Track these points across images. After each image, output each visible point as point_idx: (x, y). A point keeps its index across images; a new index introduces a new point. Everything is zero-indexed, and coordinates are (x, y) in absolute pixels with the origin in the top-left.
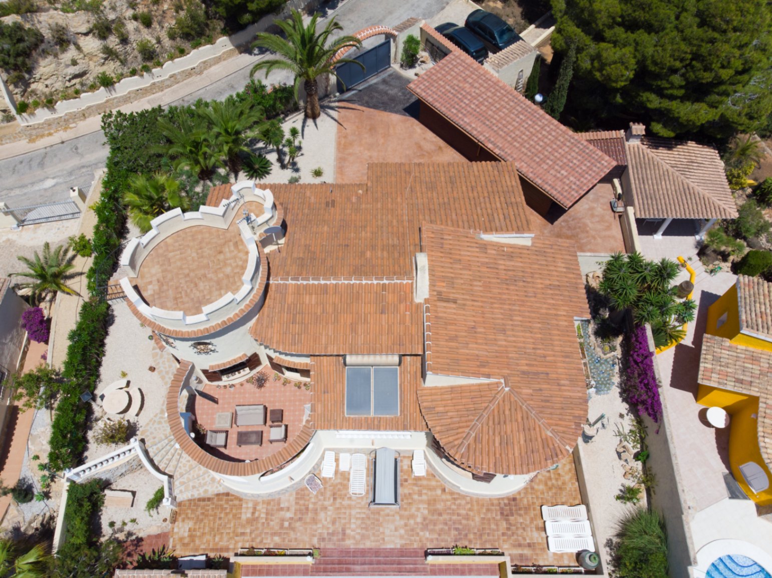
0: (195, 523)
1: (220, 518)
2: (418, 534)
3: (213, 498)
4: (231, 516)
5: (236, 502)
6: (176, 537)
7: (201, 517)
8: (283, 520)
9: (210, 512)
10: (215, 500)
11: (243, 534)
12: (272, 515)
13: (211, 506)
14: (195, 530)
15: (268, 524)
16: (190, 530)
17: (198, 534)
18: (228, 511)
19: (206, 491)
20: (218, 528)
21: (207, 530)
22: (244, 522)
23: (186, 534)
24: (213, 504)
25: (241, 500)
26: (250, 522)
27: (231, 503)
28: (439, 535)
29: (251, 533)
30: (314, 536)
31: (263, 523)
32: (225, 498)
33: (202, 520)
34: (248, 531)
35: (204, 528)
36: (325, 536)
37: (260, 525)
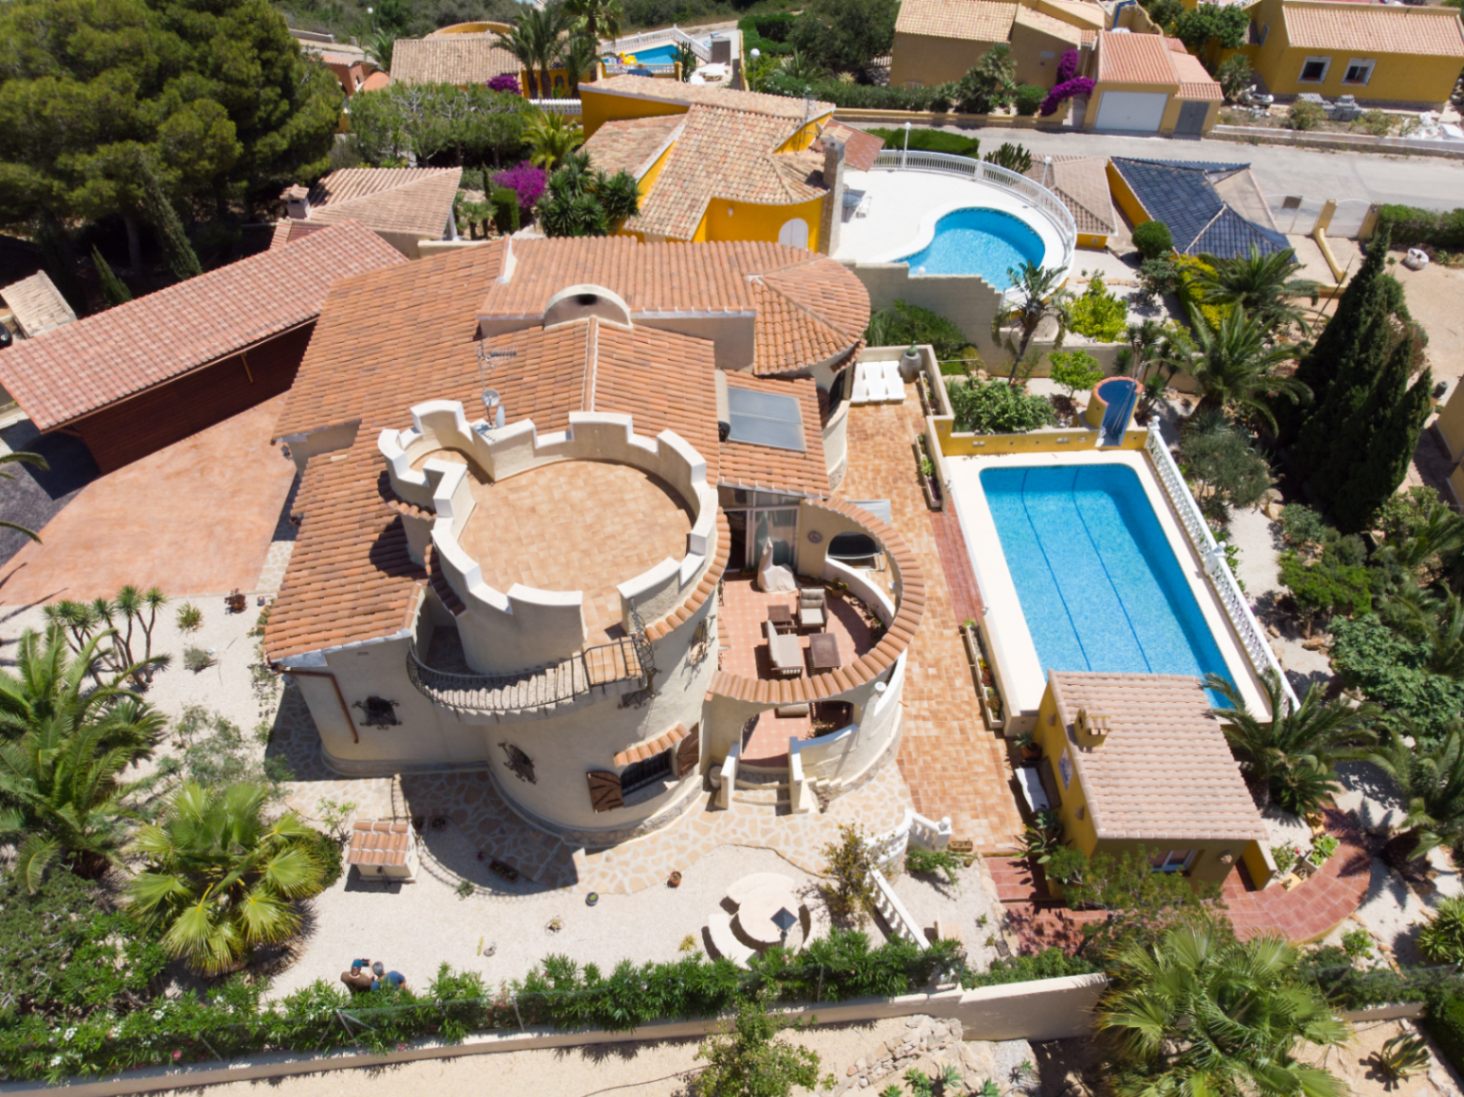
0: (962, 809)
1: (944, 769)
2: (911, 519)
3: (912, 786)
4: (937, 753)
5: (911, 746)
6: (992, 838)
7: (949, 802)
8: (927, 677)
9: (937, 787)
10: (914, 782)
11: (962, 731)
12: (922, 692)
13: (926, 786)
14: (974, 808)
15: (937, 696)
16: (976, 817)
17: (979, 801)
18: (929, 758)
19: (902, 794)
20: (963, 770)
21: (968, 788)
22: (943, 731)
23: (984, 822)
24: (921, 785)
25: (906, 740)
26: (940, 722)
27: (914, 755)
28: (906, 498)
29: (958, 719)
30: (941, 634)
31: (938, 703)
32: (907, 766)
33: (954, 799)
34: (955, 724)
35: (968, 794)
36: (938, 620)
37: (942, 708)
